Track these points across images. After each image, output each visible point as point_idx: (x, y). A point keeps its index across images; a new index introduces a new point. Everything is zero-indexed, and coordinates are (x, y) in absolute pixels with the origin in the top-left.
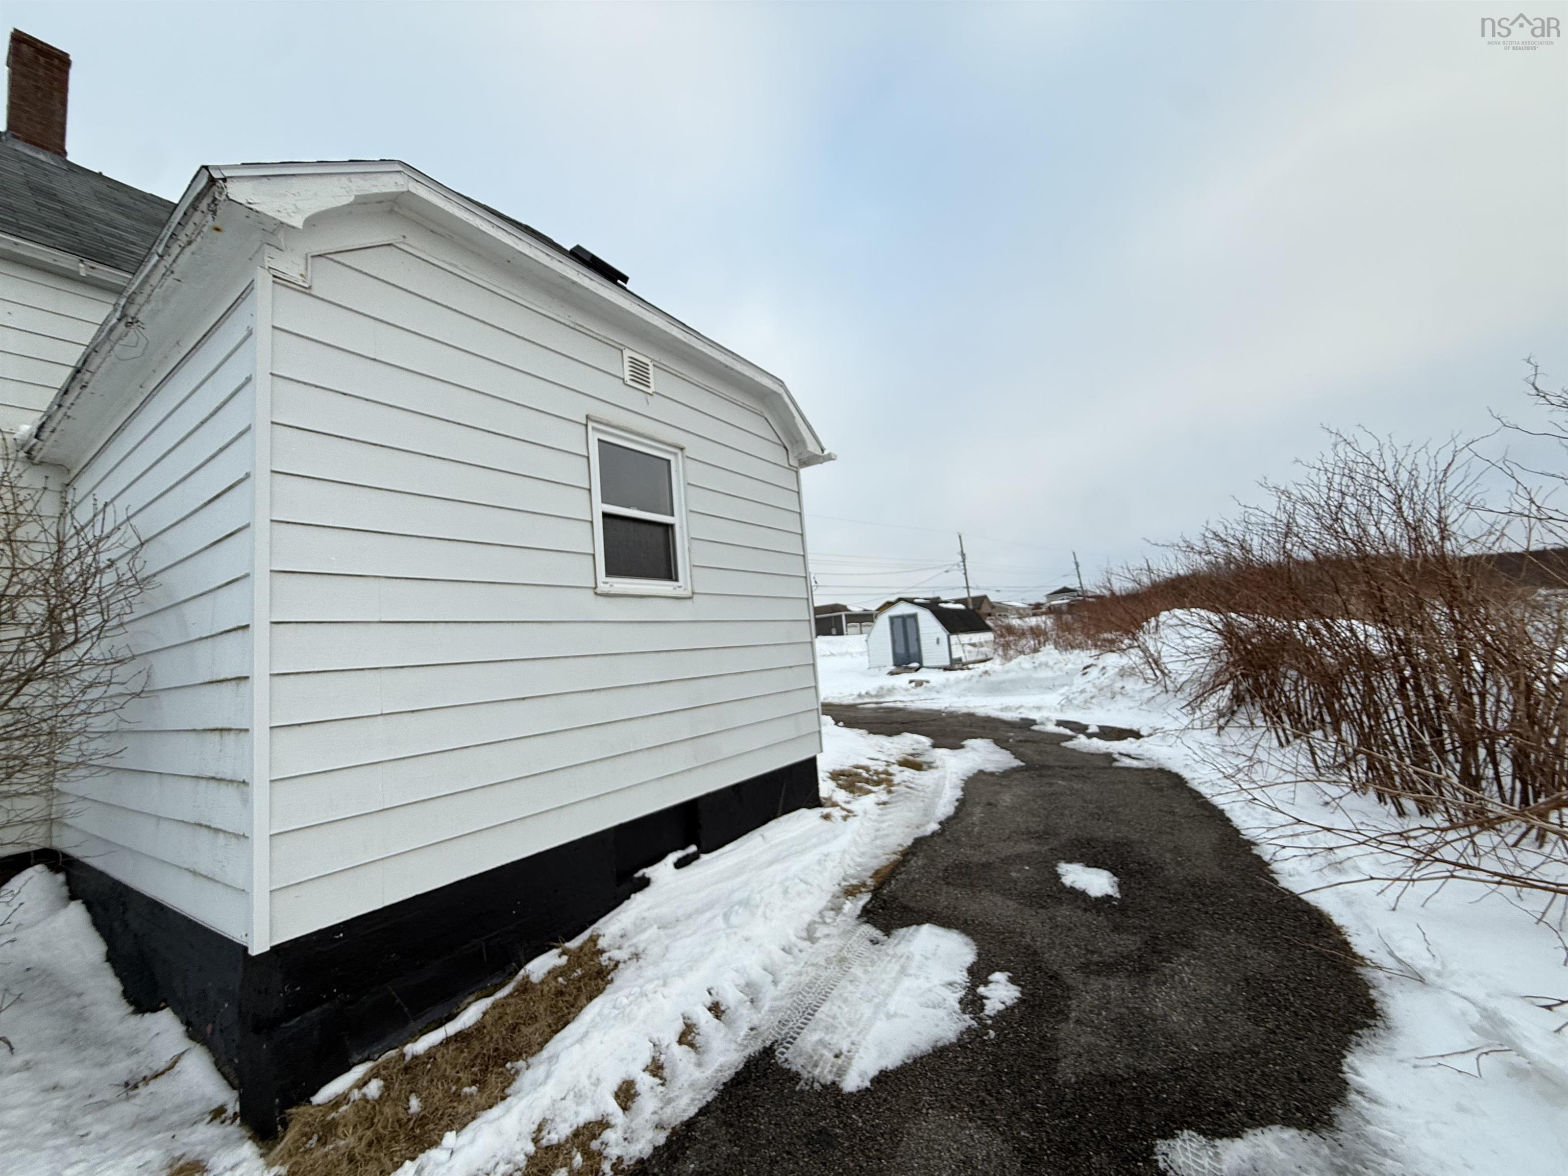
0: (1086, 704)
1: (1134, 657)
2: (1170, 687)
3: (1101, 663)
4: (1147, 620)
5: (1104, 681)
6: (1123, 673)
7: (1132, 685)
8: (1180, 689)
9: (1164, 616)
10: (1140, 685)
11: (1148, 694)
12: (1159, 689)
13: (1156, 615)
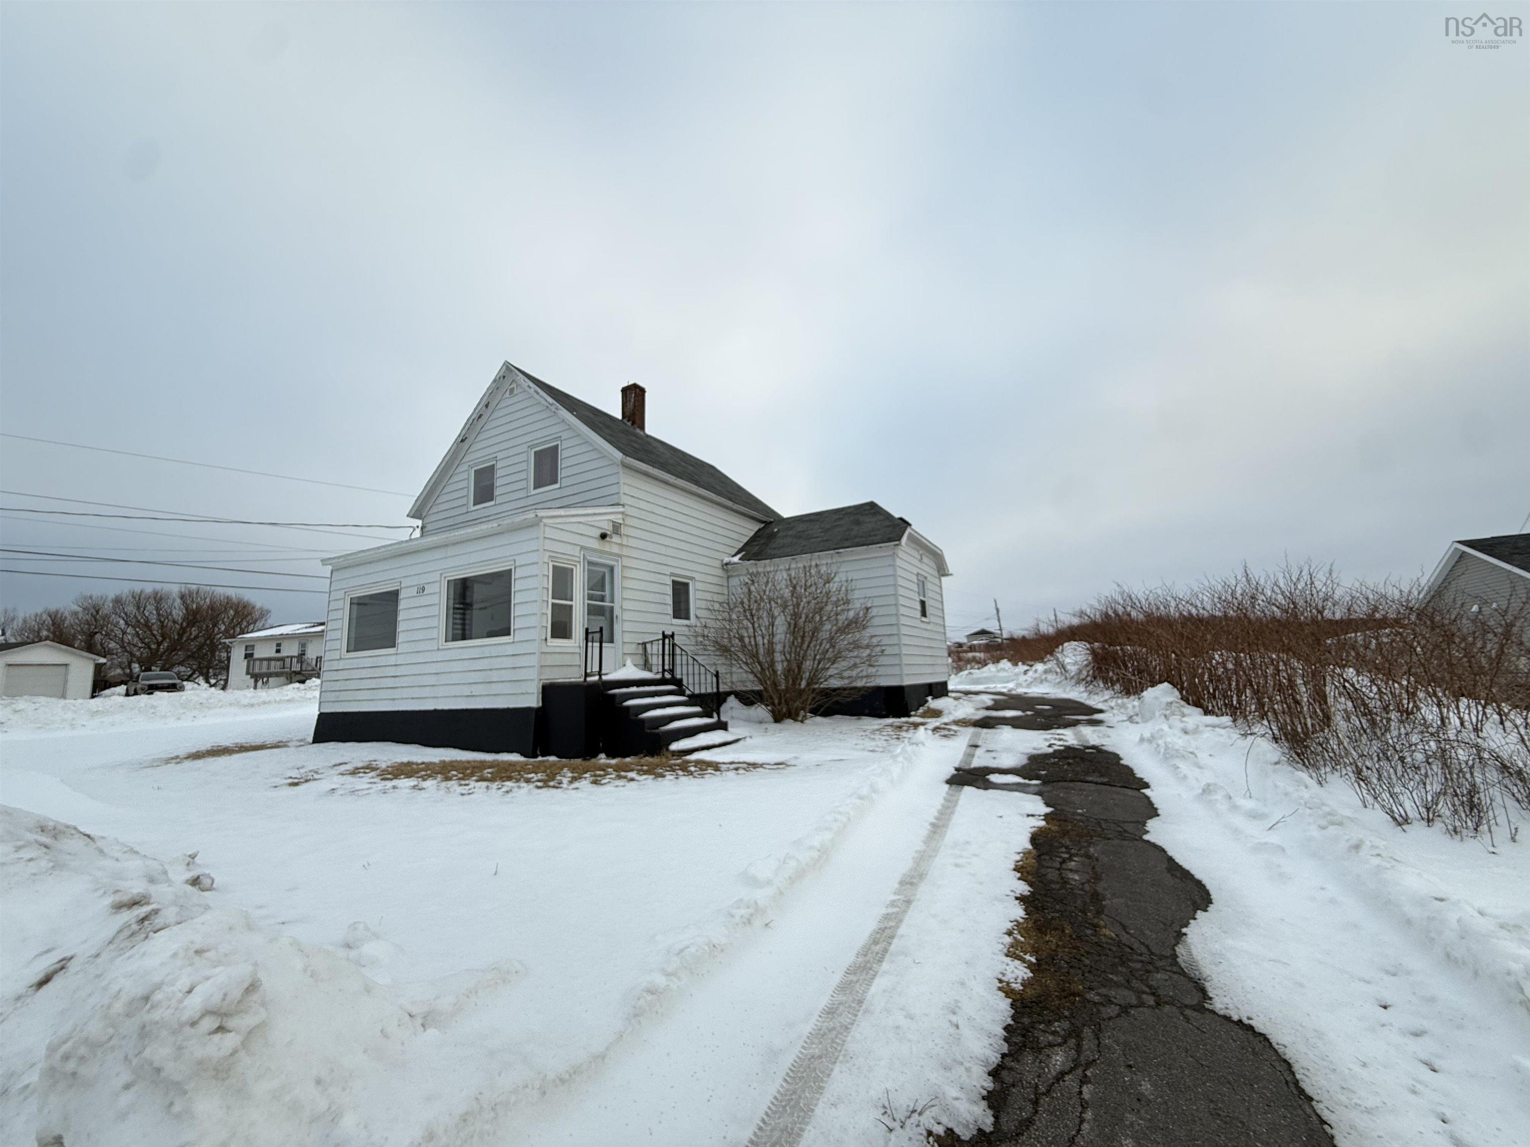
0: (1029, 685)
1: (1051, 665)
2: (1068, 676)
3: (1034, 668)
4: (1057, 647)
5: (1037, 675)
6: (1046, 672)
7: (1050, 677)
8: (1072, 678)
9: (1066, 644)
10: (1054, 676)
11: (1058, 680)
12: (1063, 678)
13: (1062, 644)
